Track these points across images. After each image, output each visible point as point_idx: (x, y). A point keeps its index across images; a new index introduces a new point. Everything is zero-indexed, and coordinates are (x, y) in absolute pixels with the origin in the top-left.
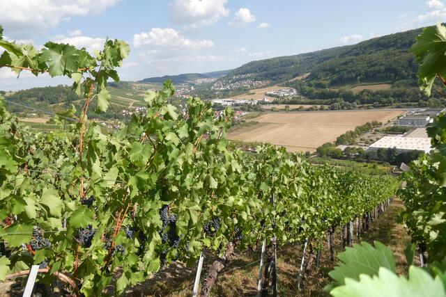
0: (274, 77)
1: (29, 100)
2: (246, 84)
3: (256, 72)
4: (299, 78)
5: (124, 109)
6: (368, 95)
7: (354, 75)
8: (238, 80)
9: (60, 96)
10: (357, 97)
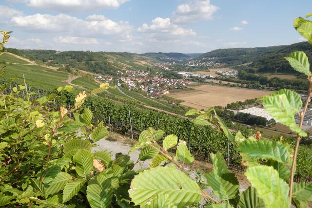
0: (229, 62)
1: (67, 58)
2: (209, 64)
3: (219, 56)
4: (245, 64)
5: (119, 70)
6: (276, 82)
7: (274, 66)
8: (205, 61)
9: (84, 57)
10: (270, 82)
